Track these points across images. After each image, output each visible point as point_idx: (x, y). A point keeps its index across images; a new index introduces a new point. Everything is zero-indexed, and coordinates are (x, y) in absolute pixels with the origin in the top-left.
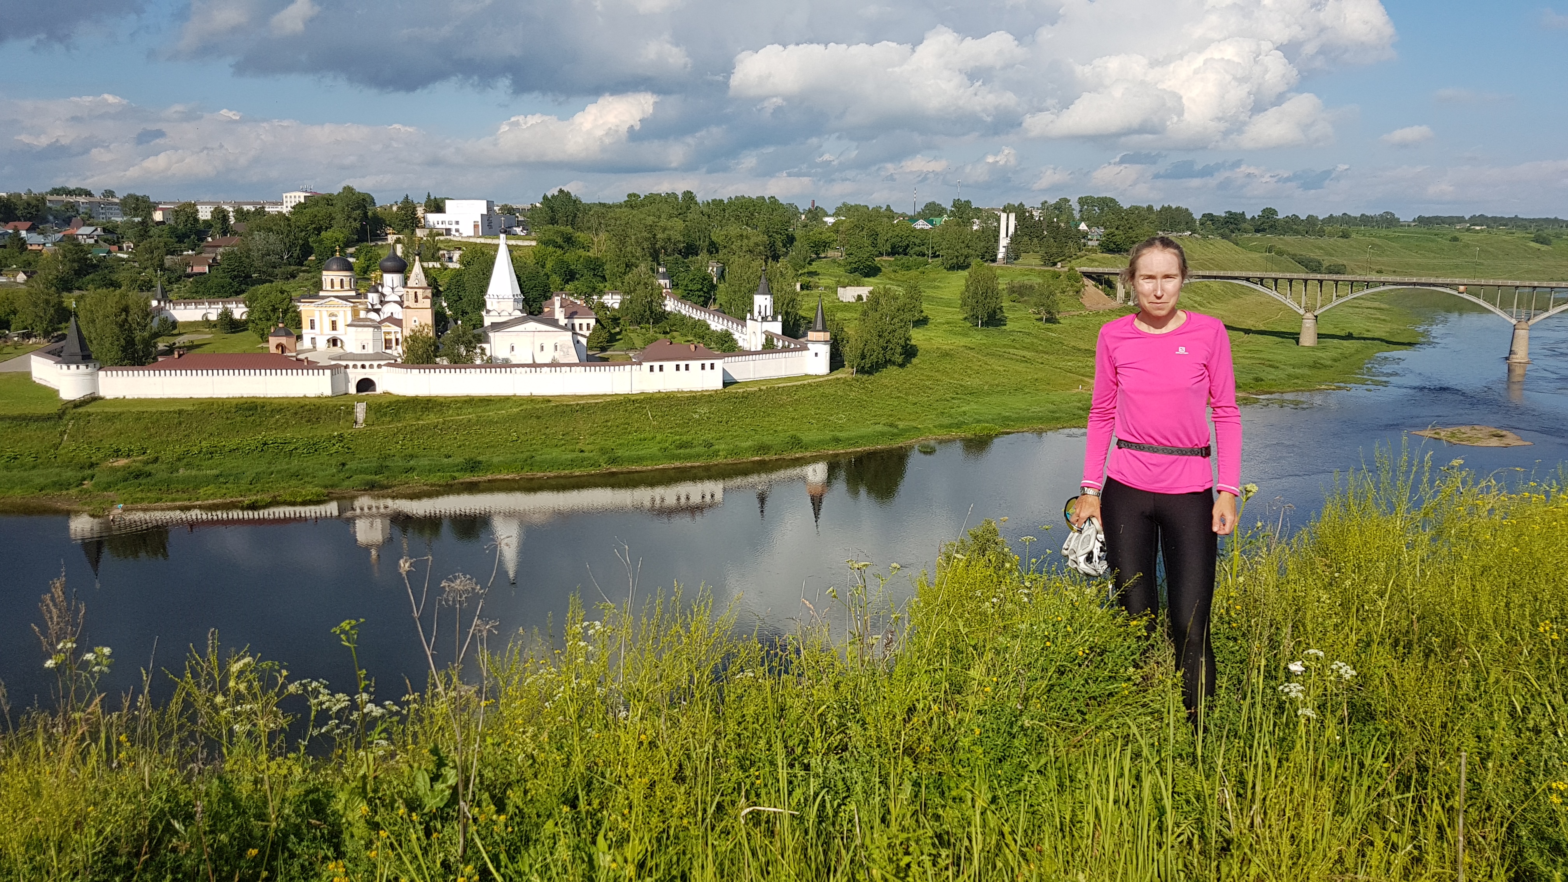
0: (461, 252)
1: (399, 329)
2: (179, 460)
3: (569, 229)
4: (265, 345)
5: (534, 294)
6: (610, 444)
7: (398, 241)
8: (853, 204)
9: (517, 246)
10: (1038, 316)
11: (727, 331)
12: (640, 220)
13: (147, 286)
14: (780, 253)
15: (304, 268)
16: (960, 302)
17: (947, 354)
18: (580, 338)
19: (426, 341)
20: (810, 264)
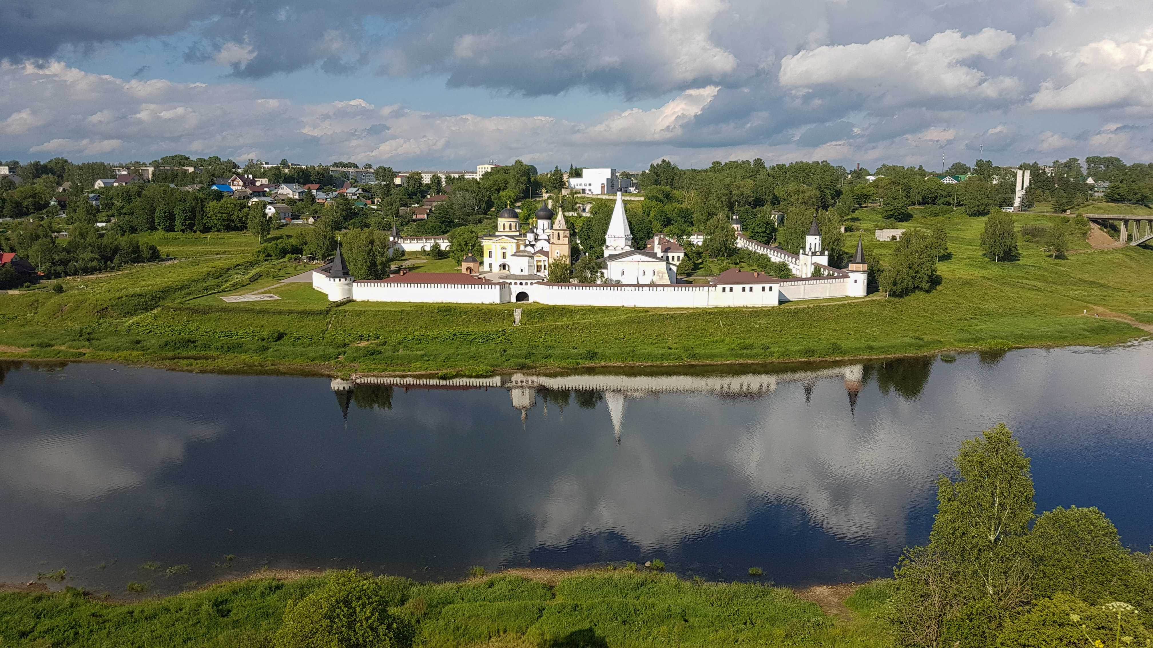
0: (591, 205)
1: (546, 259)
2: (399, 344)
3: (668, 188)
4: (459, 268)
5: (640, 235)
6: (691, 344)
7: (549, 198)
8: (891, 165)
9: (630, 200)
10: (1049, 253)
11: (784, 262)
12: (721, 181)
13: (388, 227)
14: (829, 204)
15: (487, 216)
16: (980, 241)
17: (968, 283)
18: (672, 266)
19: (564, 268)
20: (853, 212)
